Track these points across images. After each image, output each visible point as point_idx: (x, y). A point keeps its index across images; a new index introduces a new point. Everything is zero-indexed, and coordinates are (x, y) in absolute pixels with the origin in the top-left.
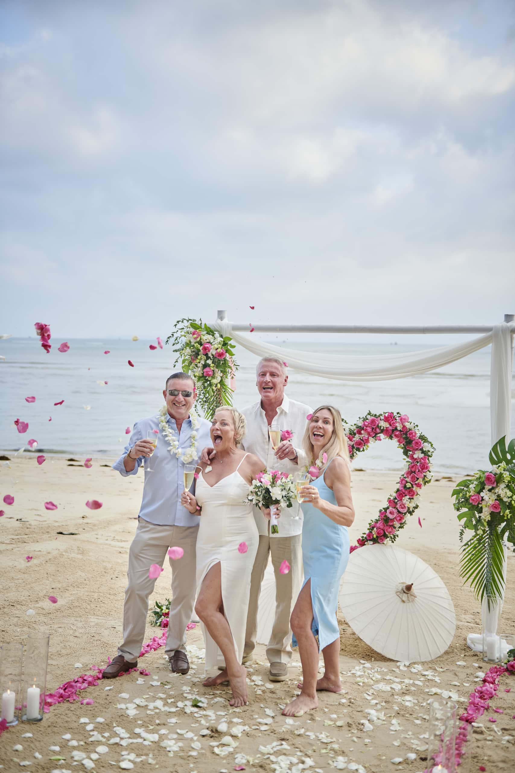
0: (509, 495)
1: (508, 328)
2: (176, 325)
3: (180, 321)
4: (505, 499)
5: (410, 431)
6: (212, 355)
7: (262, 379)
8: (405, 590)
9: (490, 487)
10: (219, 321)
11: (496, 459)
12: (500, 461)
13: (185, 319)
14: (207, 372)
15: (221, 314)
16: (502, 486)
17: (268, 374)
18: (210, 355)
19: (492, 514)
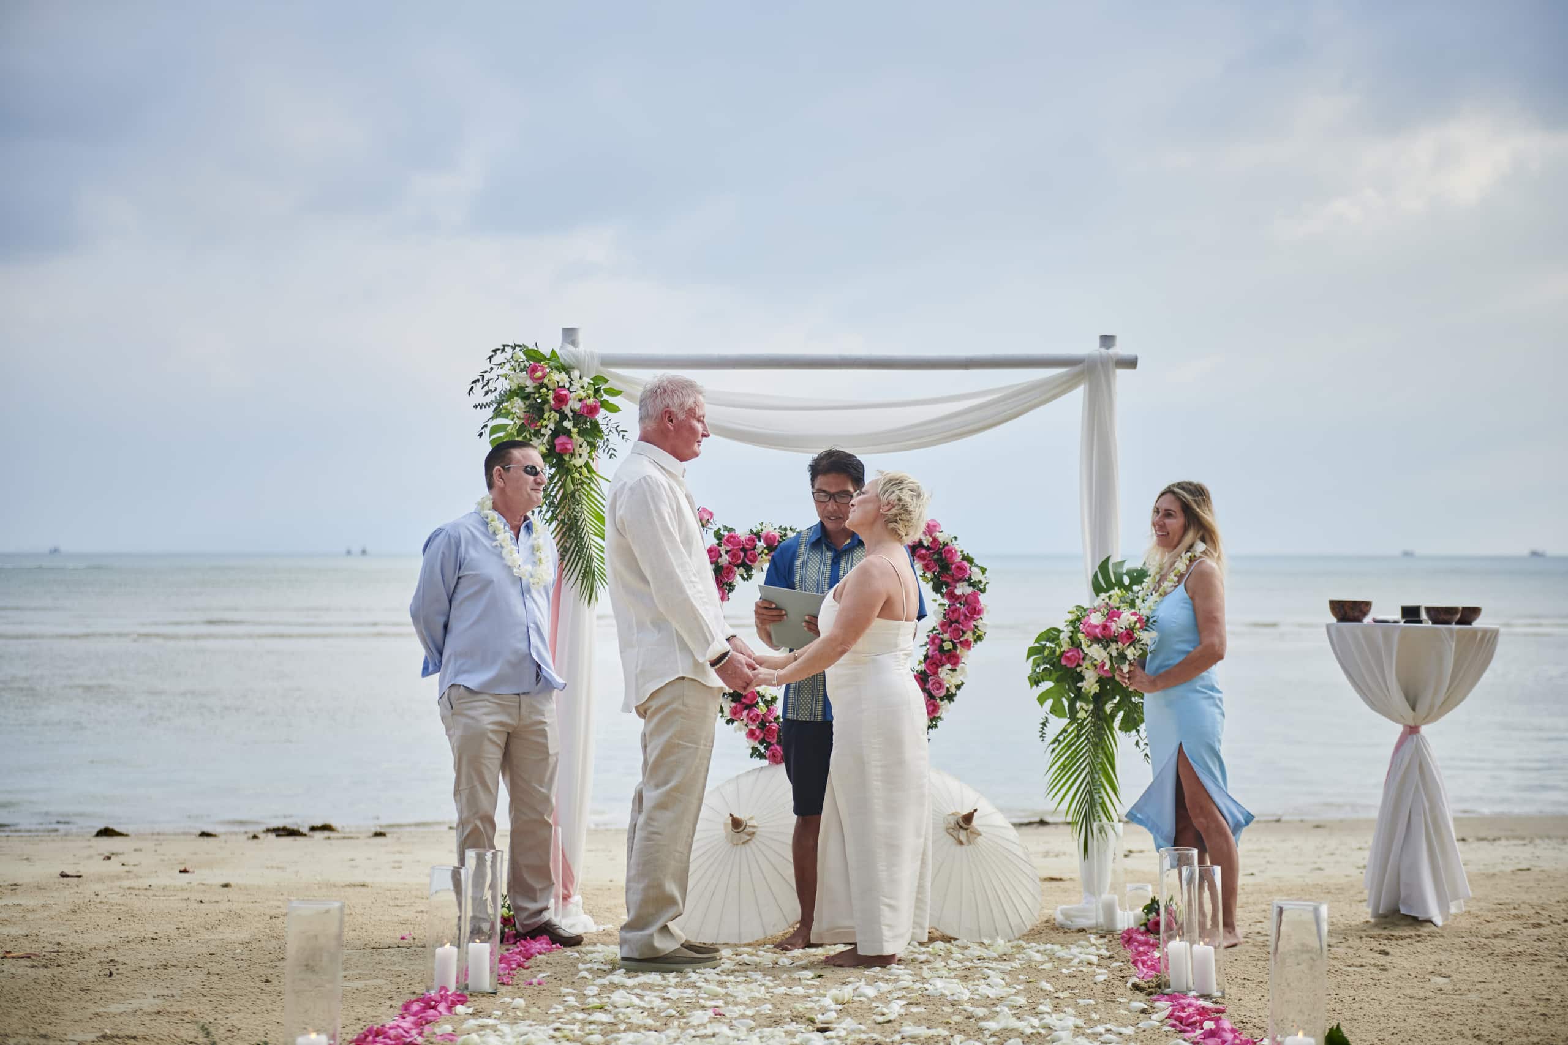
2: (490, 358)
3: (499, 349)
5: (945, 548)
6: (572, 411)
8: (962, 824)
10: (570, 348)
11: (1104, 585)
12: (1110, 587)
13: (508, 346)
14: (563, 444)
15: (570, 334)
18: (567, 410)
19: (1100, 681)
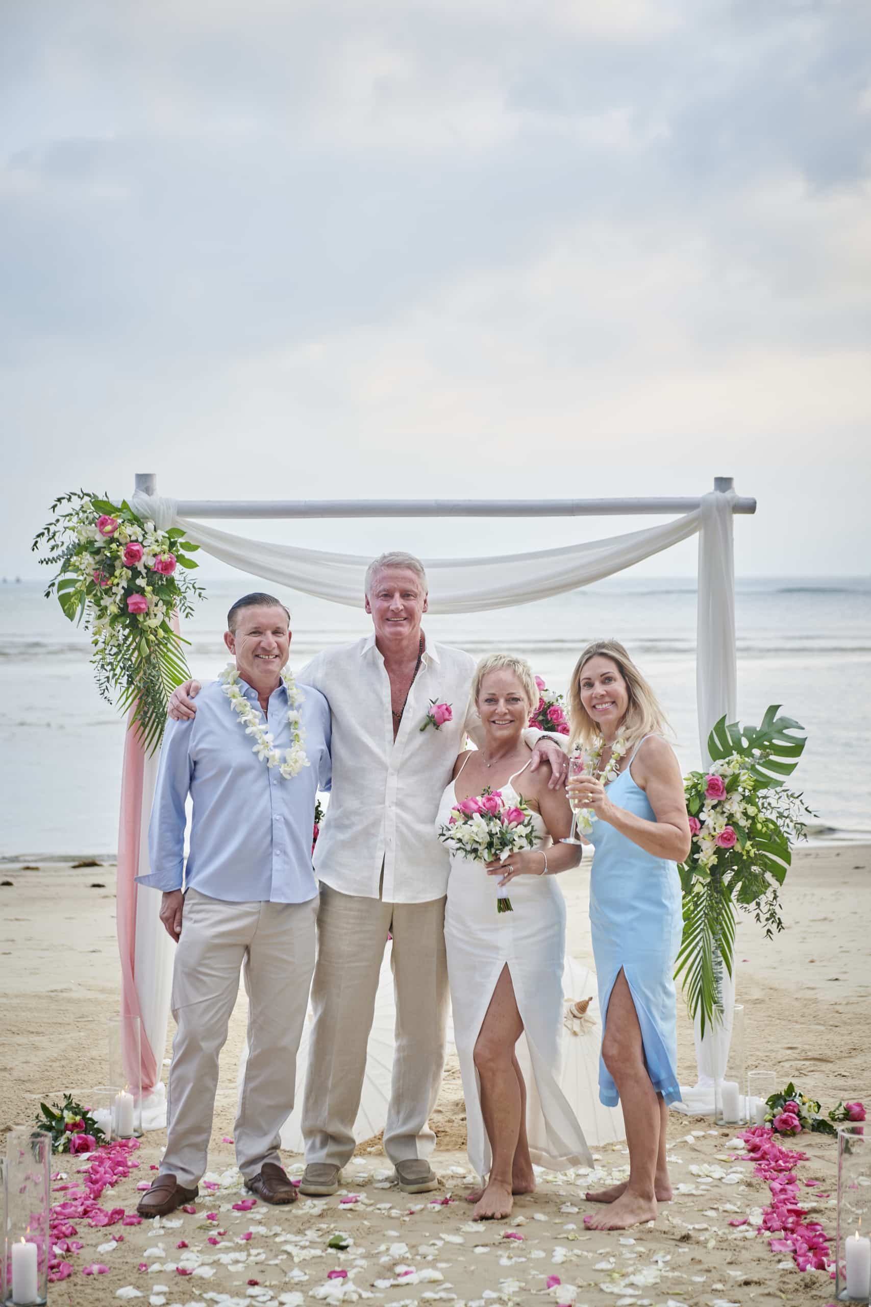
0: (753, 812)
1: (728, 502)
2: (54, 507)
3: (63, 498)
4: (743, 823)
5: (552, 708)
6: (146, 567)
7: (386, 604)
8: (576, 1013)
9: (715, 802)
10: (144, 496)
11: (722, 749)
12: (727, 753)
13: (75, 494)
14: (135, 604)
15: (144, 481)
16: (737, 797)
17: (397, 595)
18: (140, 567)
19: (718, 852)
